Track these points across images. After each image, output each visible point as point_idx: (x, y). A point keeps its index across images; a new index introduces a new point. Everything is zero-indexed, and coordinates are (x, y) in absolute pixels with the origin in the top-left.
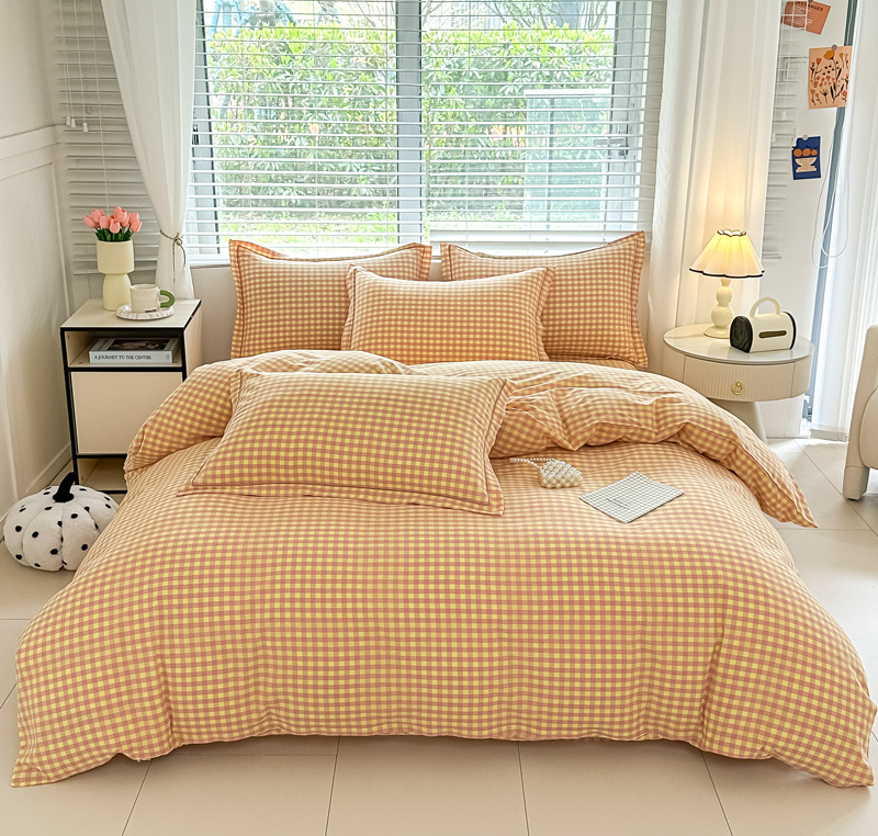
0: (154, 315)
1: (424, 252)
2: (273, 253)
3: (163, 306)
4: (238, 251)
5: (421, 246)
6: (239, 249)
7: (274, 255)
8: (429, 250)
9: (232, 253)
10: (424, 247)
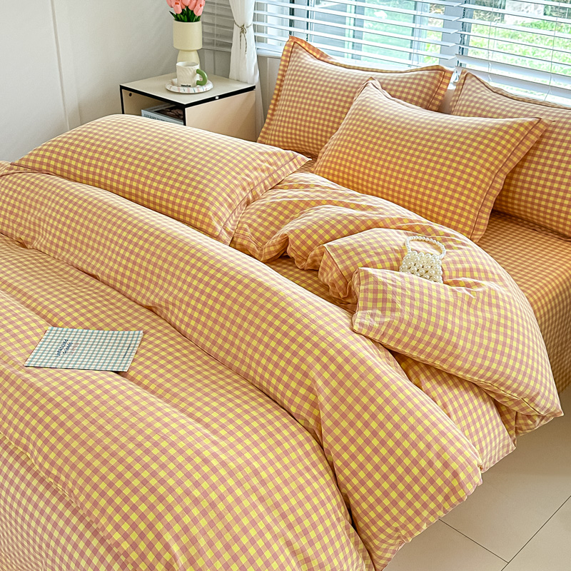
0: (186, 90)
1: (444, 77)
2: (322, 54)
3: (199, 83)
4: (293, 47)
5: (443, 70)
6: (295, 45)
7: (321, 56)
8: (448, 75)
9: (286, 48)
10: (445, 71)
